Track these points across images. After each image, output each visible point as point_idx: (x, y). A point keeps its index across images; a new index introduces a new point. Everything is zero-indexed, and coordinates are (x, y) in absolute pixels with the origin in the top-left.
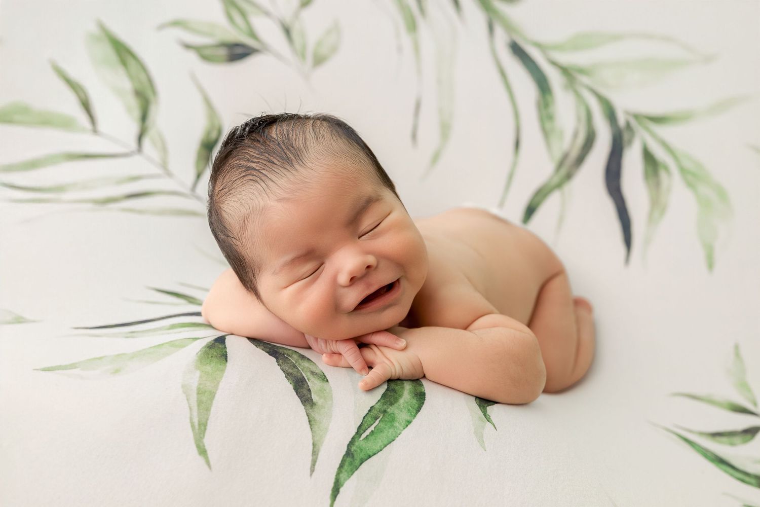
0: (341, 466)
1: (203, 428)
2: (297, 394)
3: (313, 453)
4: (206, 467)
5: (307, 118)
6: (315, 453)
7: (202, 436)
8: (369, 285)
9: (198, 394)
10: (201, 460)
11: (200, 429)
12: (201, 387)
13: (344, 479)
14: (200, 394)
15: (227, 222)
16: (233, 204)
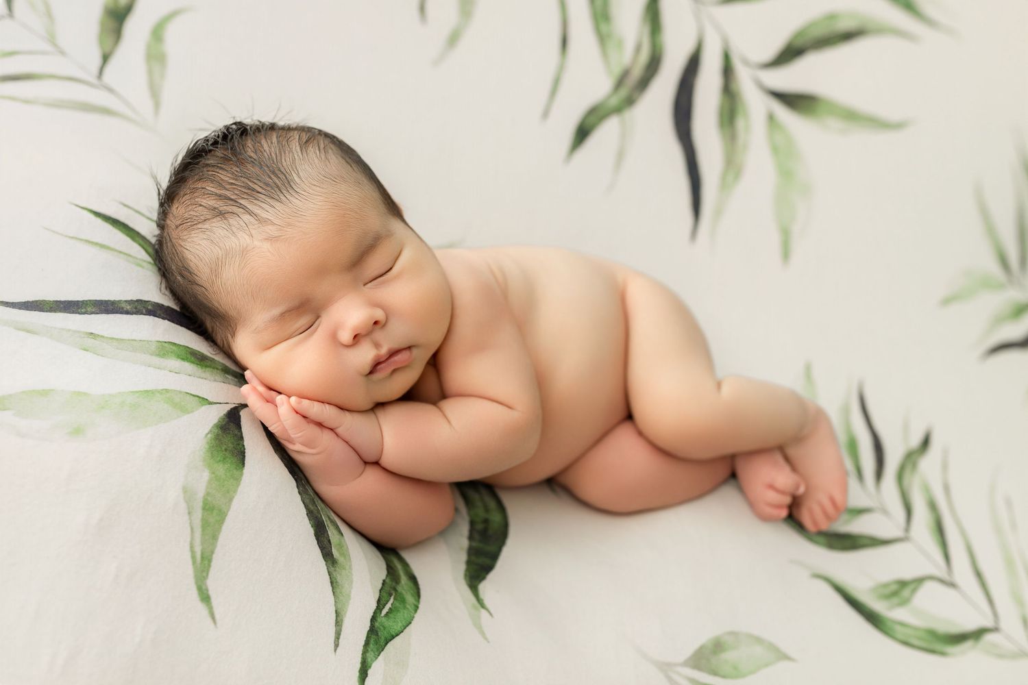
0: (367, 643)
1: (206, 562)
2: (318, 543)
3: (336, 623)
4: (209, 620)
6: (338, 623)
7: (205, 574)
8: (377, 345)
9: (204, 509)
10: (202, 609)
11: (203, 564)
12: (209, 498)
13: (372, 660)
14: (207, 510)
15: (192, 265)
16: (201, 242)
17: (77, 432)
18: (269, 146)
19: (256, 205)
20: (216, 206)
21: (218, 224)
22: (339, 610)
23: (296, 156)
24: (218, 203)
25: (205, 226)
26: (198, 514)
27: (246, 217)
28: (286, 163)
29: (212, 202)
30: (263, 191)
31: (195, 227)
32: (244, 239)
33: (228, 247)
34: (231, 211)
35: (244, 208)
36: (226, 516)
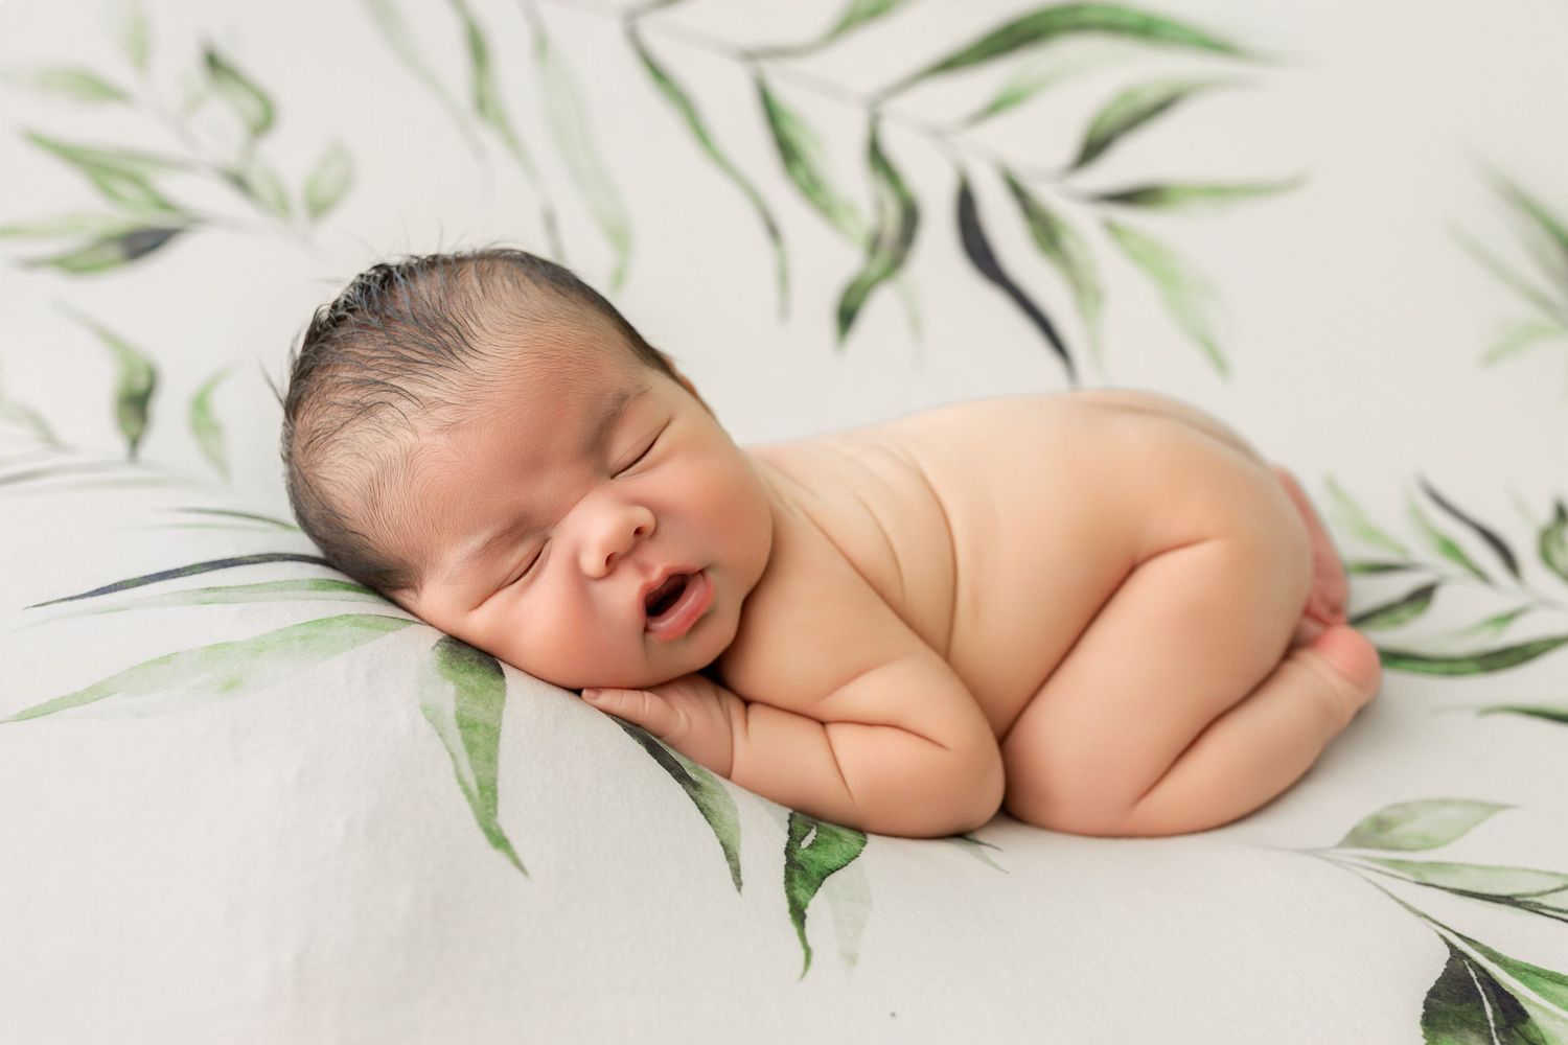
0: (789, 879)
1: (488, 794)
3: (727, 858)
4: (514, 870)
5: (460, 260)
6: (732, 858)
7: (491, 810)
8: (644, 569)
9: (460, 727)
10: (497, 857)
11: (485, 799)
12: (465, 713)
13: (805, 898)
14: (467, 727)
15: (336, 501)
16: (340, 461)
17: (231, 686)
18: (427, 288)
19: (415, 381)
20: (357, 397)
21: (364, 426)
22: (725, 842)
23: (472, 296)
24: (359, 392)
25: (344, 435)
26: (455, 735)
27: (404, 405)
28: (457, 307)
29: (348, 396)
30: (424, 358)
31: (330, 440)
32: (405, 438)
33: (383, 457)
34: (379, 400)
35: (397, 390)
36: (499, 732)
